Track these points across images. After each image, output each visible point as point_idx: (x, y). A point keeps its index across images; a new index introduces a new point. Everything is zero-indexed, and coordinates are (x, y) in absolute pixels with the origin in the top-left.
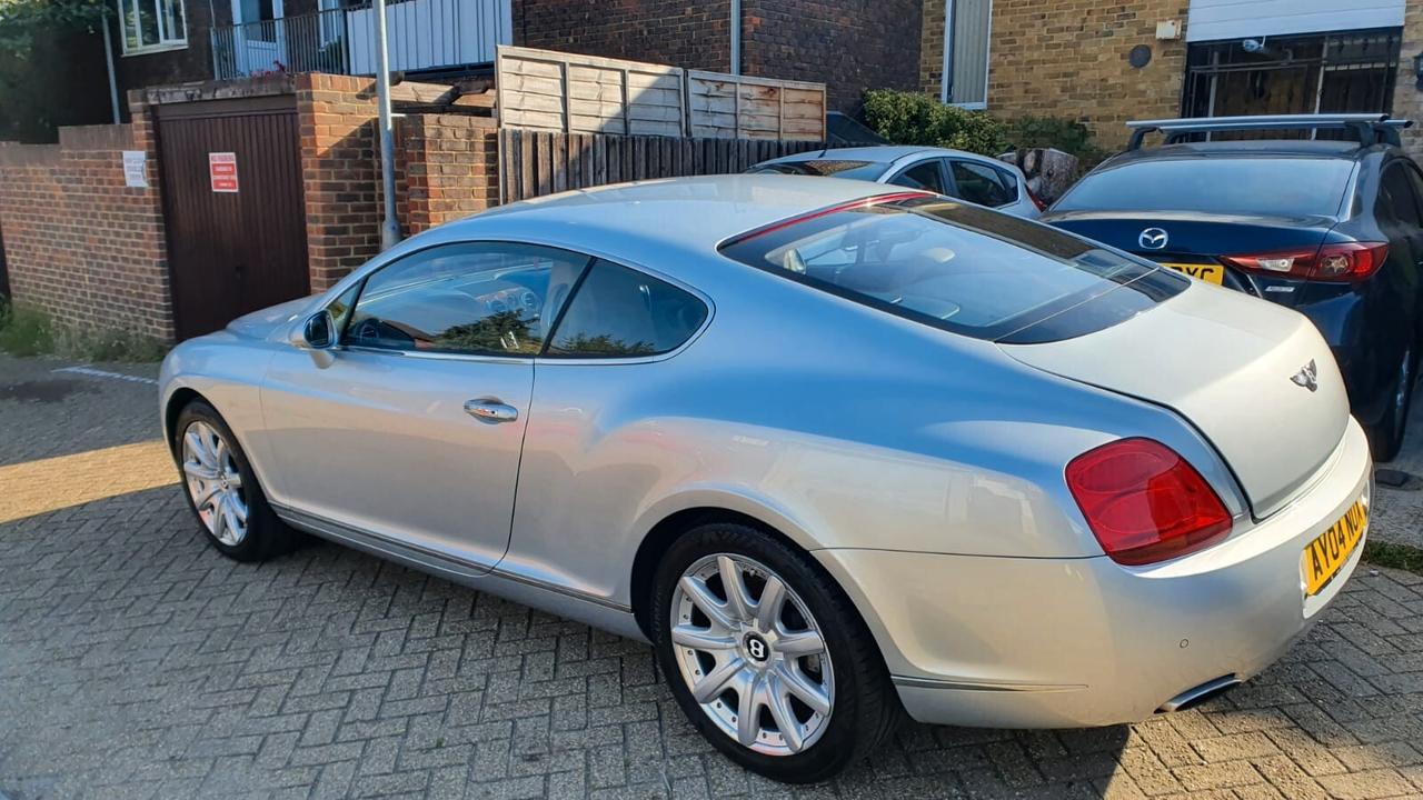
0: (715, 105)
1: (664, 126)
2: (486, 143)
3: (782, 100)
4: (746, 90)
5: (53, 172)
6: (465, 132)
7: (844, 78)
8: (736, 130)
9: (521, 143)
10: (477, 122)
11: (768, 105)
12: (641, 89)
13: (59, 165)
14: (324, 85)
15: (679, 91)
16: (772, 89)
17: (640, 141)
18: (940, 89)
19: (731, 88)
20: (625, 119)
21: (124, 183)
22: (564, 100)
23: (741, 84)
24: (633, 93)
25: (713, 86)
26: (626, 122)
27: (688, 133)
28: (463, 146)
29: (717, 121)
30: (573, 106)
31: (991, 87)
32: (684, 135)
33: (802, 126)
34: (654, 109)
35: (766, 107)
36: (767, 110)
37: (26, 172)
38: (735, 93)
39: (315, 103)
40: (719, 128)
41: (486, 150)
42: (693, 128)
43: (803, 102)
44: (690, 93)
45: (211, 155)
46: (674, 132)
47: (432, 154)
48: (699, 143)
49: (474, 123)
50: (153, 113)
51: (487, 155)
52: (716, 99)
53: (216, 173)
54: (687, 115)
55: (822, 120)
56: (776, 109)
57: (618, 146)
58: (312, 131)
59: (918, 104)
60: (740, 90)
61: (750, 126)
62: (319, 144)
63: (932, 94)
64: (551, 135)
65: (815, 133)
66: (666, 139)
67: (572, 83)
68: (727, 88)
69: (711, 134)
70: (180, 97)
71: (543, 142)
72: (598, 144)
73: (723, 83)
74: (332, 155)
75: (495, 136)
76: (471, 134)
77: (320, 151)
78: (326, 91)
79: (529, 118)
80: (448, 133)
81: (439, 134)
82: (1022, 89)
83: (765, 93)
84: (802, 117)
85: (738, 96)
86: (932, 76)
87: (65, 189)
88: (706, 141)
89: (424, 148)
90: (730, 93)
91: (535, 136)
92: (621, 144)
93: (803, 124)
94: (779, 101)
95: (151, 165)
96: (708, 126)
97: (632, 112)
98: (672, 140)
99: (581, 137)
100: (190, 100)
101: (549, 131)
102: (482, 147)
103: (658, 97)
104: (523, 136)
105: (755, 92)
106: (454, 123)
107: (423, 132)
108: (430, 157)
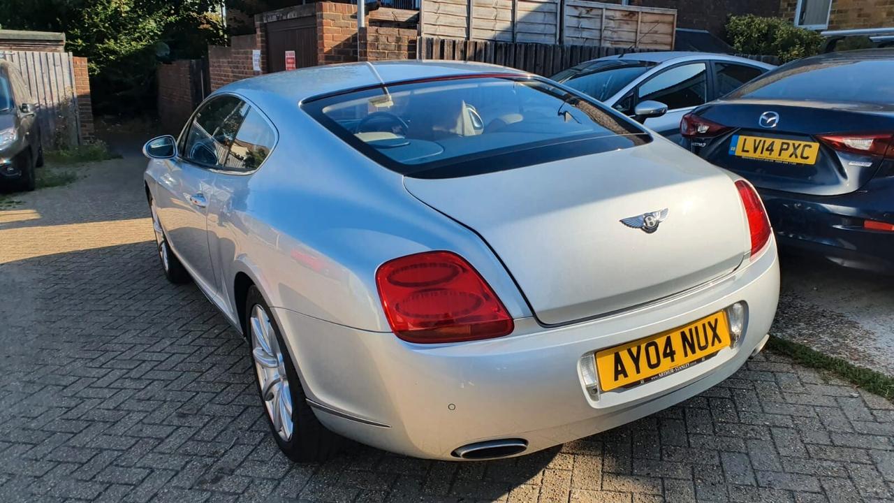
0: (585, 23)
1: (543, 37)
2: (408, 46)
3: (639, 21)
4: (610, 13)
5: (229, 62)
6: (395, 38)
7: (712, 7)
8: (600, 40)
9: (432, 47)
10: (404, 32)
11: (628, 24)
12: (527, 12)
13: (231, 58)
14: (331, 10)
15: (556, 13)
16: (632, 13)
17: (520, 46)
18: (794, 15)
19: (599, 12)
20: (513, 32)
21: (252, 69)
22: (468, 19)
23: (607, 9)
24: (520, 15)
25: (584, 11)
26: (513, 34)
27: (561, 40)
28: (393, 48)
29: (585, 34)
30: (474, 22)
31: (832, 12)
32: (558, 43)
33: (655, 39)
34: (536, 26)
35: (625, 25)
36: (626, 27)
37: (219, 62)
38: (602, 15)
39: (324, 20)
40: (587, 39)
41: (408, 50)
42: (565, 39)
43: (657, 22)
44: (565, 14)
45: (286, 52)
46: (550, 41)
47: (371, 52)
48: (567, 48)
49: (401, 33)
50: (264, 27)
51: (409, 54)
52: (586, 20)
53: (288, 63)
54: (561, 30)
55: (672, 35)
56: (634, 27)
57: (504, 49)
58: (322, 38)
59: (769, 26)
60: (605, 13)
61: (613, 38)
62: (325, 46)
63: (788, 19)
64: (454, 42)
65: (665, 44)
66: (541, 45)
67: (474, 7)
68: (594, 12)
69: (579, 43)
70: (275, 18)
71: (449, 45)
72: (489, 48)
73: (592, 9)
74: (333, 52)
75: (415, 42)
76: (398, 40)
77: (326, 50)
78: (332, 13)
79: (441, 30)
80: (383, 39)
81: (377, 39)
82: (856, 15)
83: (626, 15)
84: (656, 32)
85: (604, 16)
86: (789, 5)
87: (233, 72)
88: (573, 47)
89: (366, 48)
90: (598, 15)
91: (443, 42)
92: (506, 48)
93: (657, 37)
94: (637, 21)
95: (263, 58)
96: (578, 38)
97: (519, 27)
98: (546, 46)
99: (476, 43)
100: (279, 20)
101: (454, 39)
102: (406, 48)
103: (540, 17)
104: (434, 42)
105: (618, 15)
106: (387, 33)
107: (366, 38)
108: (370, 54)
